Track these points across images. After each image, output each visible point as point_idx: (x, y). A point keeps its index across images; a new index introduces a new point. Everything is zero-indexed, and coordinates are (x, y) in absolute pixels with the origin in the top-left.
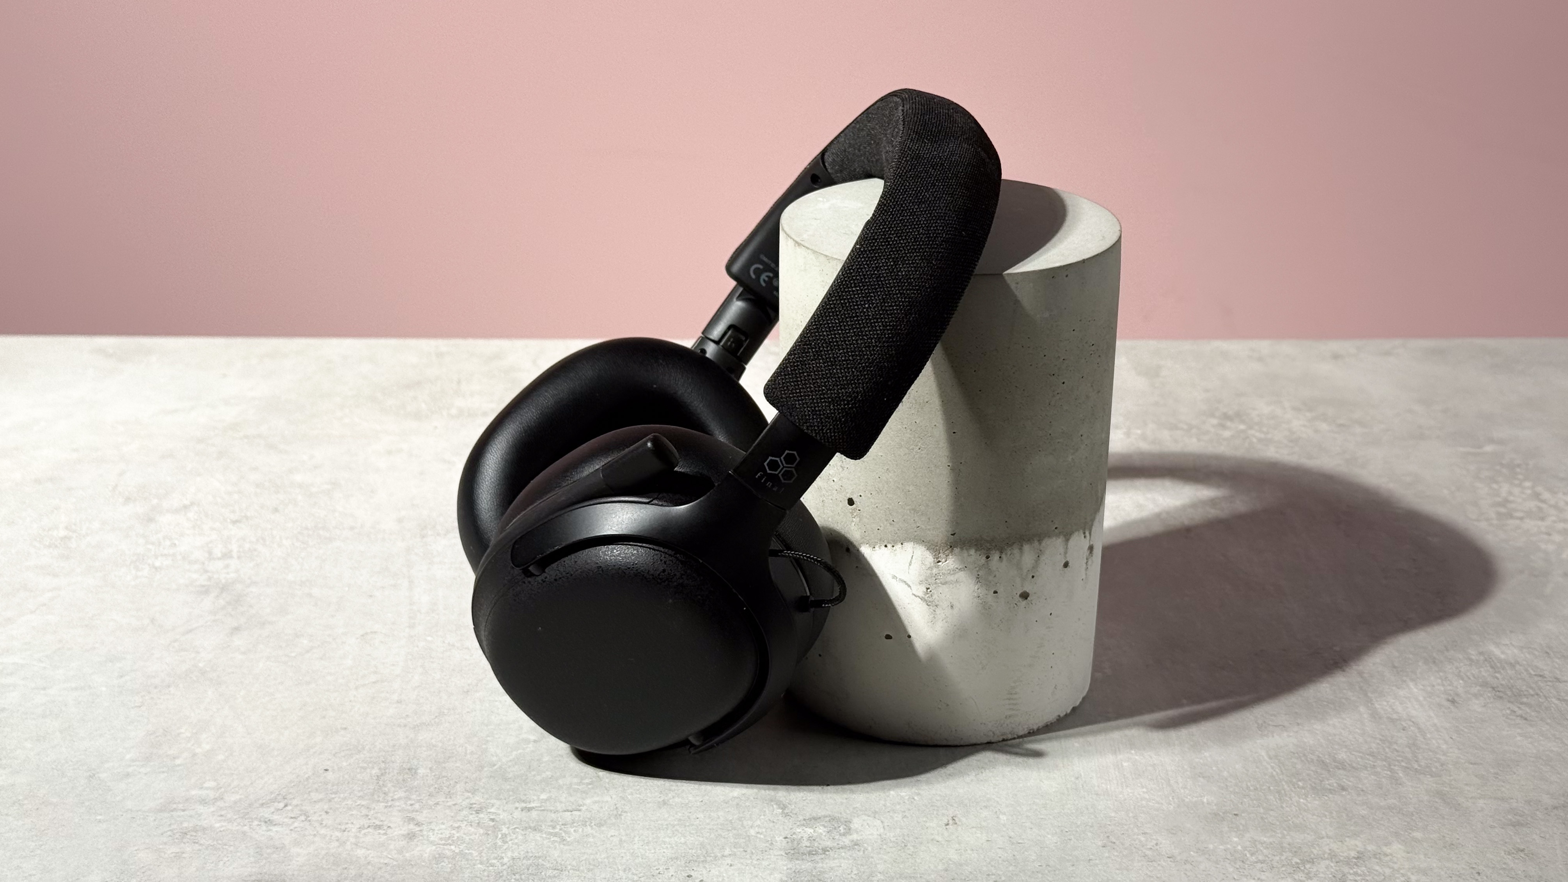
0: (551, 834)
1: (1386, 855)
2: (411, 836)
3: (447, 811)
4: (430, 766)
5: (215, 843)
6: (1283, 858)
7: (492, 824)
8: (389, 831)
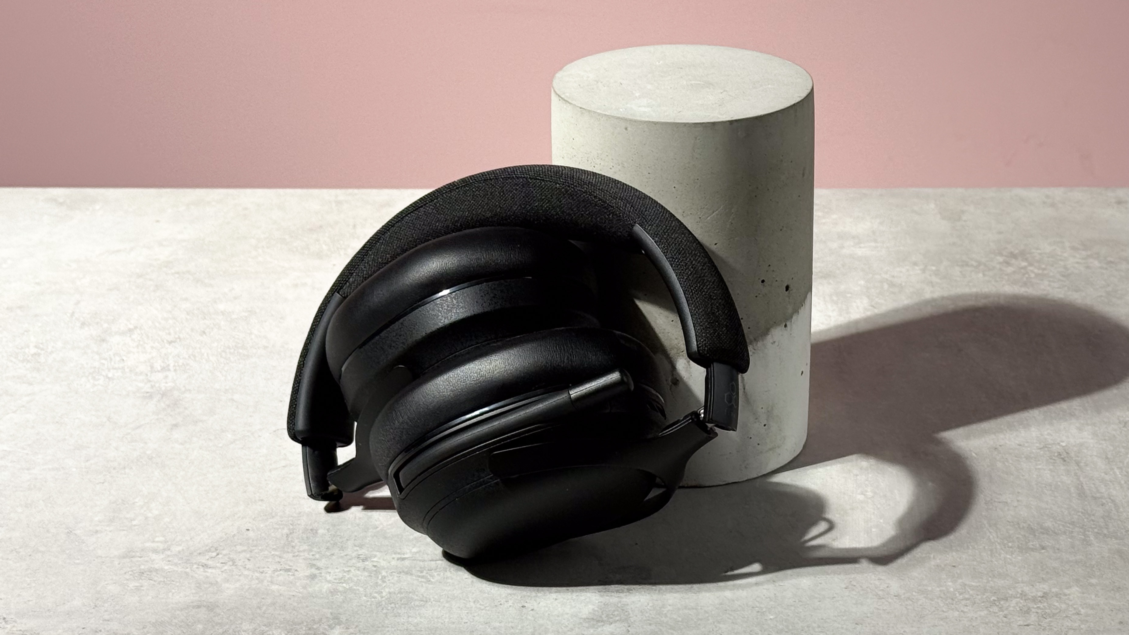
0: (419, 577)
1: (1065, 595)
2: (313, 577)
3: (341, 560)
4: (327, 528)
5: (165, 580)
6: (985, 597)
7: (375, 569)
8: (296, 573)
